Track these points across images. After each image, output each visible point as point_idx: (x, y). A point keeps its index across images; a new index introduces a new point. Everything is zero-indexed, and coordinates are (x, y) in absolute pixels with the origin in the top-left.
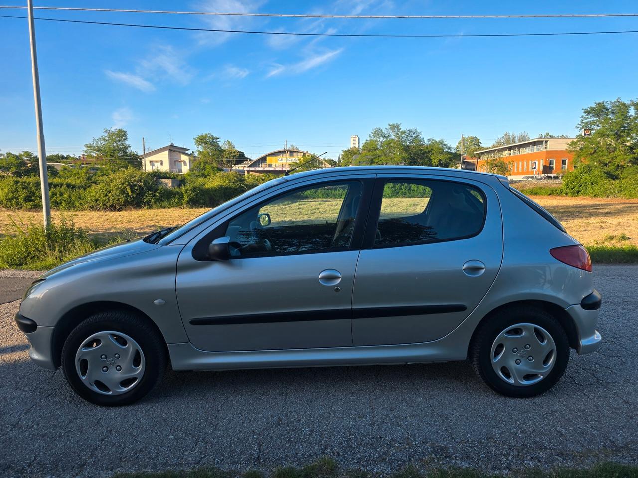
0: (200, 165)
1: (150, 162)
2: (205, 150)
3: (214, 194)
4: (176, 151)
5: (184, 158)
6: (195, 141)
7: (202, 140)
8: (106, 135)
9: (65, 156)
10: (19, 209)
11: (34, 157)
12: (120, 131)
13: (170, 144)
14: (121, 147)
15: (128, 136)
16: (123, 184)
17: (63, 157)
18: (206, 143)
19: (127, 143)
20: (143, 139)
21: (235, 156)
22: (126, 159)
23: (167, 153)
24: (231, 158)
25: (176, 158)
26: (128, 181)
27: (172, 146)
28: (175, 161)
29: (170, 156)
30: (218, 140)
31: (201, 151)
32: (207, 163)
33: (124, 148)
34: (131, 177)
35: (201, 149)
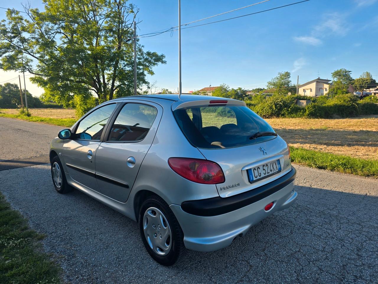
0: (334, 90)
1: (304, 90)
2: (339, 80)
3: (329, 110)
4: (321, 82)
5: (326, 86)
6: (332, 74)
7: (337, 74)
8: (279, 76)
9: (262, 89)
10: (225, 116)
11: (242, 90)
12: (287, 73)
13: (318, 78)
14: (286, 82)
15: (291, 75)
16: (272, 103)
17: (261, 90)
18: (340, 75)
19: (290, 79)
20: (298, 76)
21: (368, 83)
22: (288, 89)
23: (315, 83)
24: (364, 84)
25: (321, 87)
26: (274, 102)
27: (319, 79)
28: (320, 89)
29: (317, 85)
30: (350, 73)
31: (336, 81)
32: (339, 89)
33: (288, 82)
34: (277, 99)
35: (336, 79)
